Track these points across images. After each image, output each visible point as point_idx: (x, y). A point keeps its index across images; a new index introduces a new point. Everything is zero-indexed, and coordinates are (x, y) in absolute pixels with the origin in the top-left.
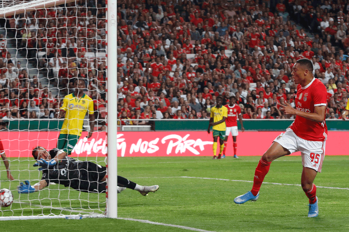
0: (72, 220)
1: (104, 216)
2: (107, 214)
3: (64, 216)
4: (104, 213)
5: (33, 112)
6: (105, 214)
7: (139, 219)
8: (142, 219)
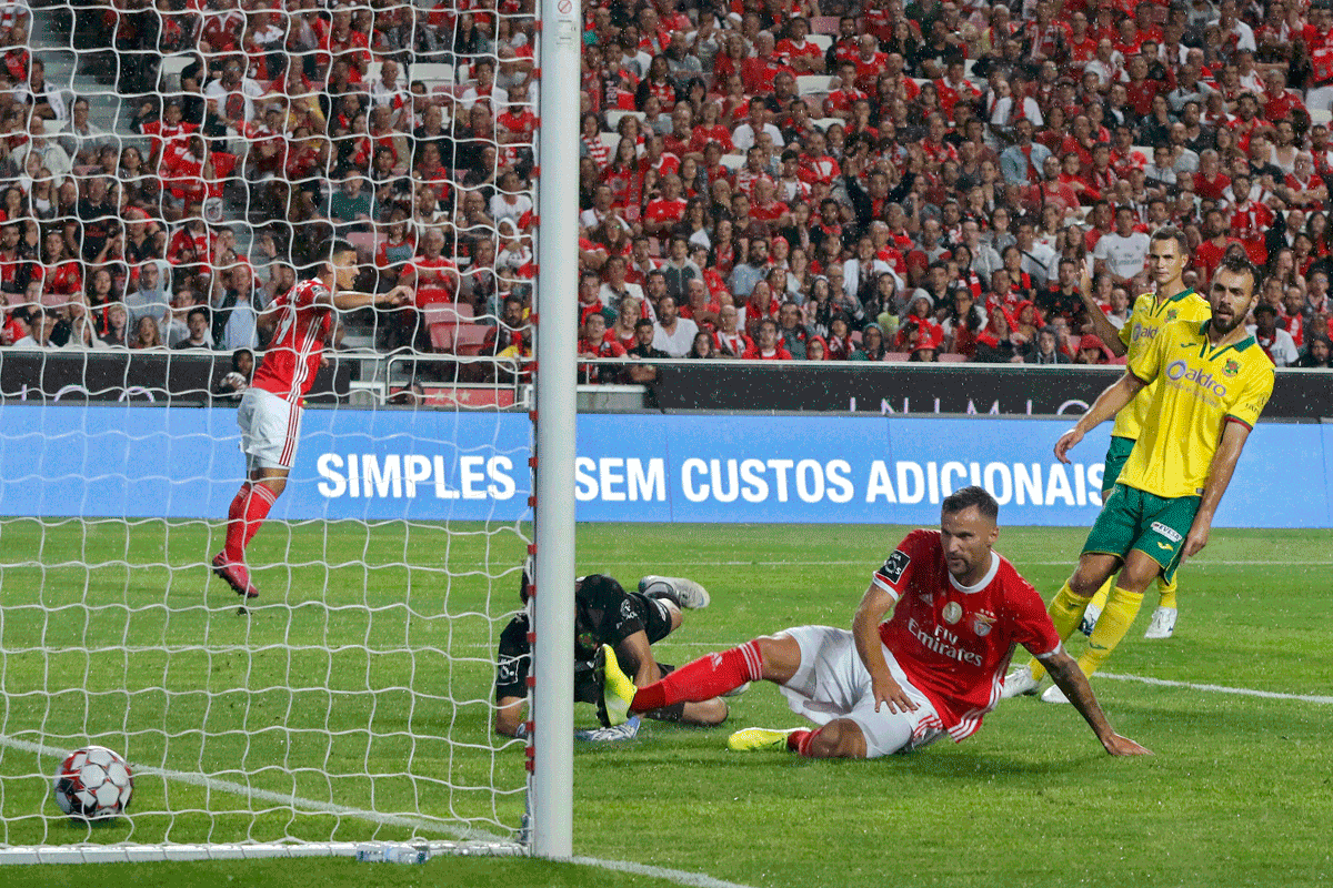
0: (387, 867)
1: (517, 846)
2: (530, 840)
3: (348, 847)
4: (519, 836)
5: (147, 322)
6: (523, 840)
7: (663, 864)
8: (676, 866)
